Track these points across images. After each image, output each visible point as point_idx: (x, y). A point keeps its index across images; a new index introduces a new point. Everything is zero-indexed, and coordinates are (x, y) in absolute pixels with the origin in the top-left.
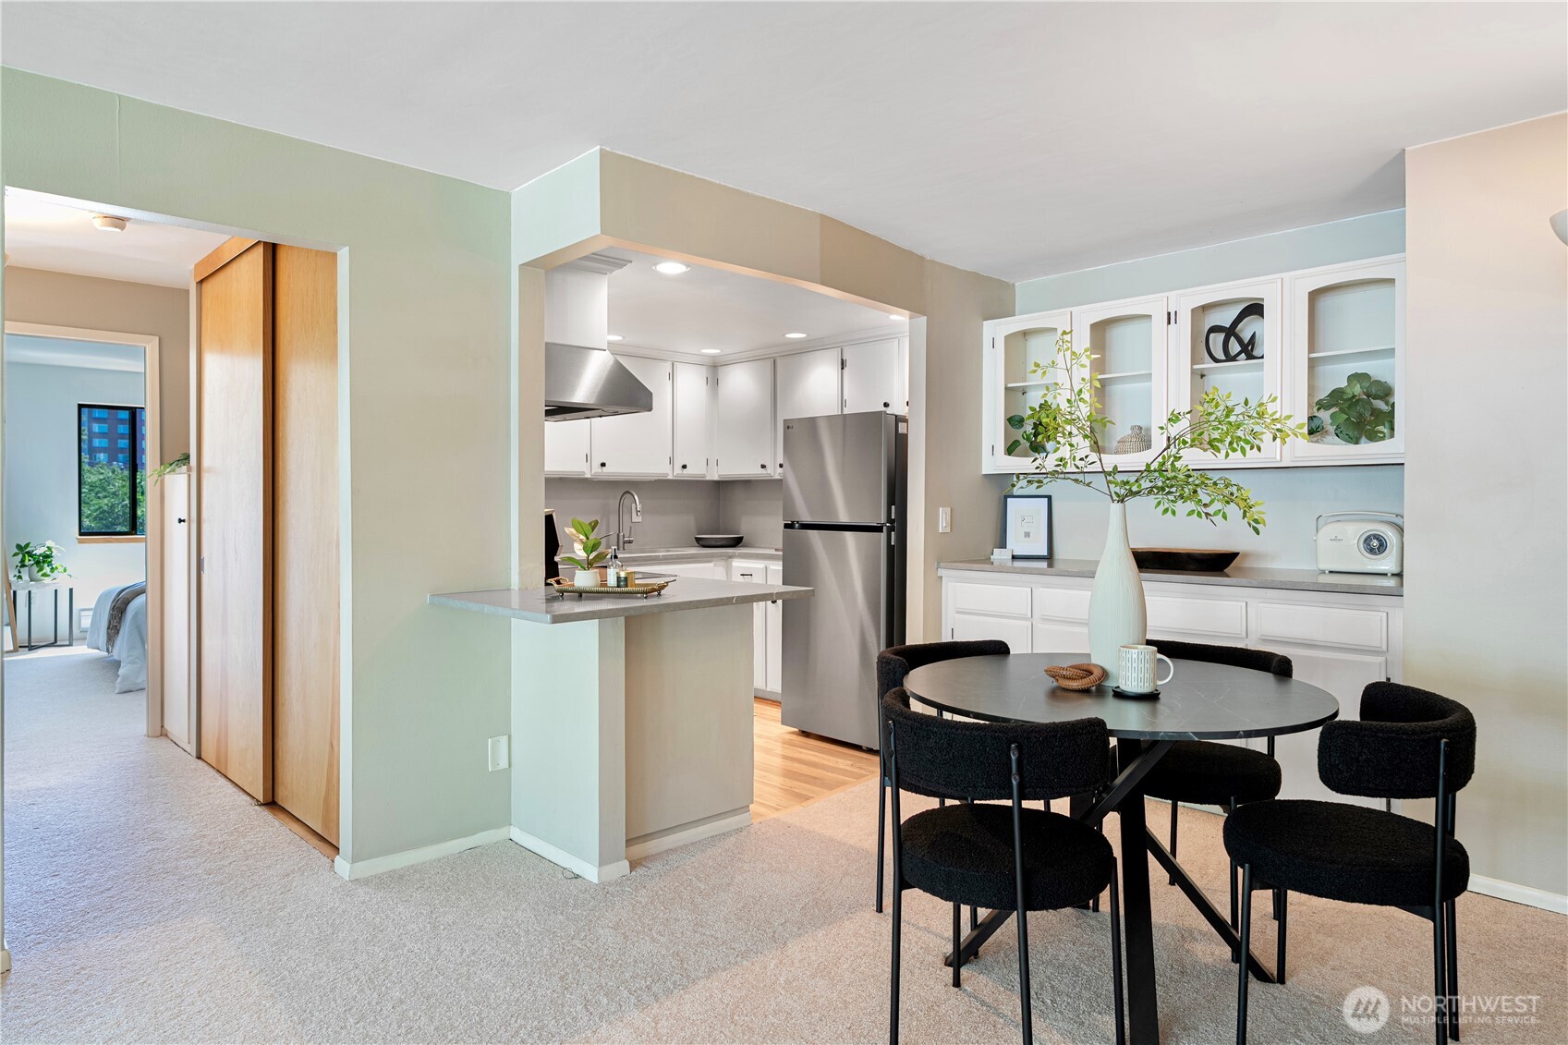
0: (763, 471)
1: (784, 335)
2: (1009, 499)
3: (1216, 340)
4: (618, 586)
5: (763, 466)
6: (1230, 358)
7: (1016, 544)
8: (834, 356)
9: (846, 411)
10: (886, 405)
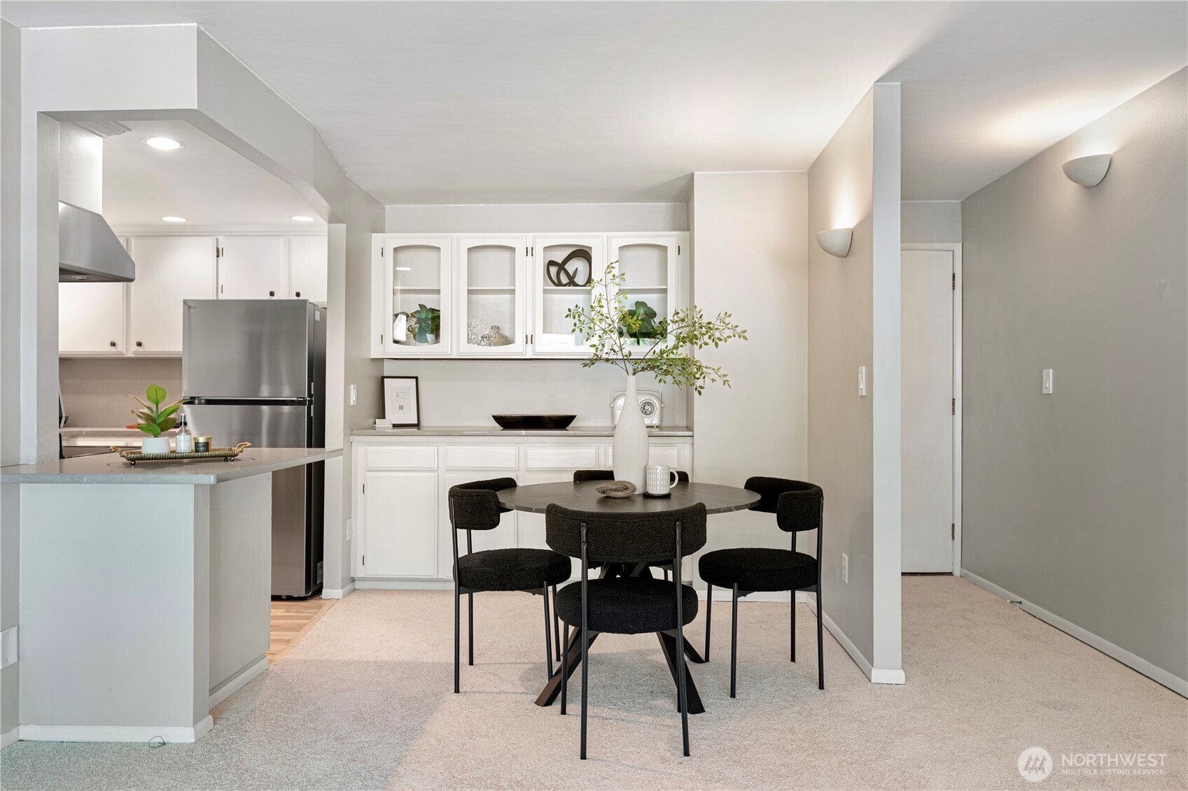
0: (113, 349)
1: (161, 218)
2: (385, 379)
3: (553, 270)
4: (196, 451)
5: (113, 344)
6: (559, 284)
7: (393, 415)
8: (208, 244)
9: (222, 297)
10: (272, 294)
